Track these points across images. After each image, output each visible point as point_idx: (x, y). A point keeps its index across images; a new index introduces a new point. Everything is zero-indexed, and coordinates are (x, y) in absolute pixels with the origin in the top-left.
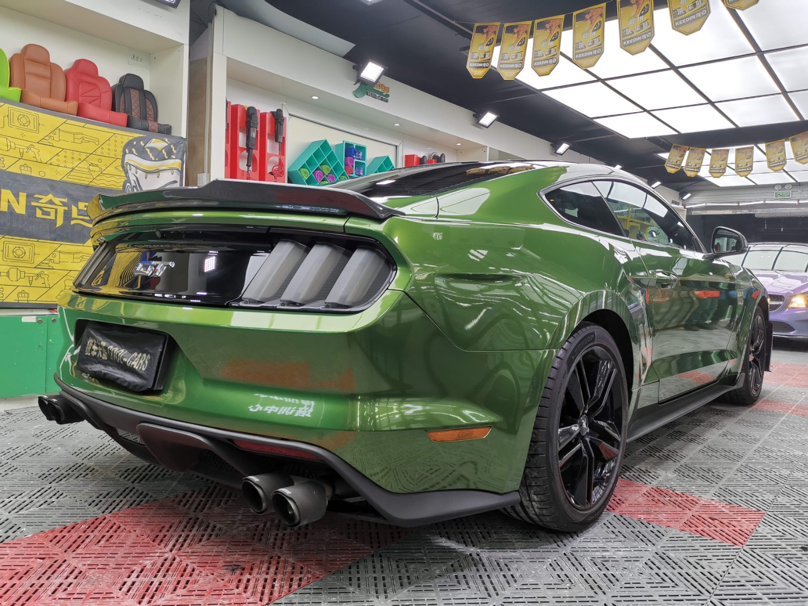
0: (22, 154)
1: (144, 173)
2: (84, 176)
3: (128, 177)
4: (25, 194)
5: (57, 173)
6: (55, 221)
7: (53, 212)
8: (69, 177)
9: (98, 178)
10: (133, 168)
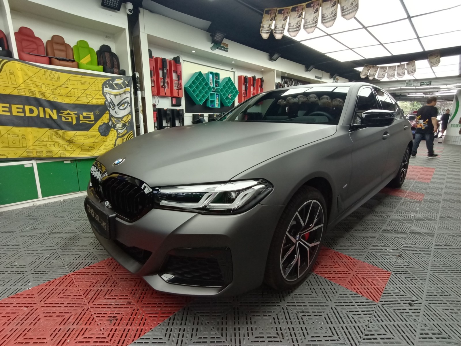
0: (53, 92)
1: (114, 96)
2: (85, 100)
3: (106, 99)
4: (56, 110)
5: (71, 99)
6: (72, 122)
7: (70, 118)
8: (77, 101)
9: (92, 101)
10: (108, 94)
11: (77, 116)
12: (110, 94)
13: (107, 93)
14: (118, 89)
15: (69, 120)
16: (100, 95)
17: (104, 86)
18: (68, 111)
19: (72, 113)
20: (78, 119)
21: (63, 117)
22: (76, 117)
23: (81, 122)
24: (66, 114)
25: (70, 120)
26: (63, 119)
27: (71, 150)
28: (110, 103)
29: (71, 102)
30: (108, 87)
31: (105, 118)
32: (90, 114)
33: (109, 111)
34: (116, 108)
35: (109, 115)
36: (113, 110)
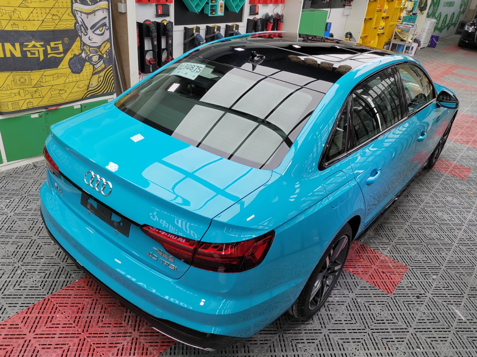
0: (11, 17)
1: (86, 15)
2: (50, 24)
3: (76, 19)
4: (18, 44)
5: (34, 25)
6: (39, 58)
7: (37, 52)
8: (42, 27)
9: (59, 24)
10: (79, 13)
11: (44, 48)
12: (81, 12)
13: (77, 11)
14: (92, 5)
15: (35, 55)
16: (68, 14)
17: (74, 2)
18: (33, 42)
19: (37, 44)
20: (45, 52)
21: (27, 52)
22: (43, 50)
23: (49, 56)
24: (32, 47)
25: (37, 55)
26: (29, 55)
27: (40, 97)
28: (81, 25)
29: (35, 29)
30: (78, 2)
31: (76, 49)
32: (58, 44)
33: (81, 37)
34: (90, 32)
35: (81, 43)
36: (86, 35)
